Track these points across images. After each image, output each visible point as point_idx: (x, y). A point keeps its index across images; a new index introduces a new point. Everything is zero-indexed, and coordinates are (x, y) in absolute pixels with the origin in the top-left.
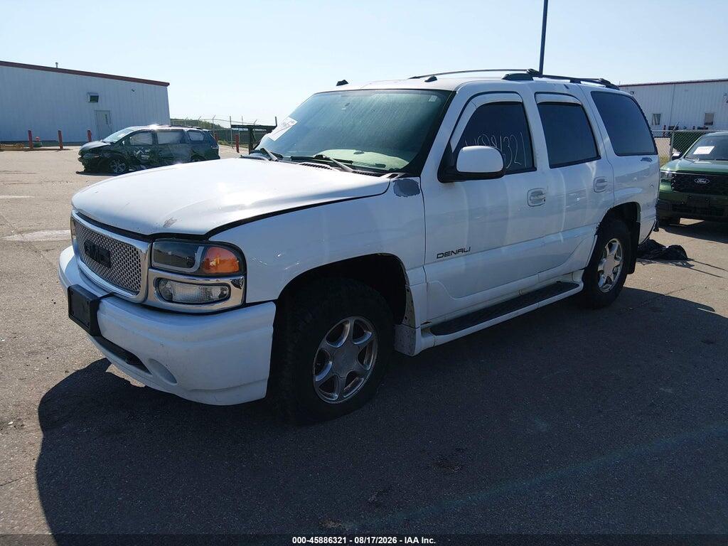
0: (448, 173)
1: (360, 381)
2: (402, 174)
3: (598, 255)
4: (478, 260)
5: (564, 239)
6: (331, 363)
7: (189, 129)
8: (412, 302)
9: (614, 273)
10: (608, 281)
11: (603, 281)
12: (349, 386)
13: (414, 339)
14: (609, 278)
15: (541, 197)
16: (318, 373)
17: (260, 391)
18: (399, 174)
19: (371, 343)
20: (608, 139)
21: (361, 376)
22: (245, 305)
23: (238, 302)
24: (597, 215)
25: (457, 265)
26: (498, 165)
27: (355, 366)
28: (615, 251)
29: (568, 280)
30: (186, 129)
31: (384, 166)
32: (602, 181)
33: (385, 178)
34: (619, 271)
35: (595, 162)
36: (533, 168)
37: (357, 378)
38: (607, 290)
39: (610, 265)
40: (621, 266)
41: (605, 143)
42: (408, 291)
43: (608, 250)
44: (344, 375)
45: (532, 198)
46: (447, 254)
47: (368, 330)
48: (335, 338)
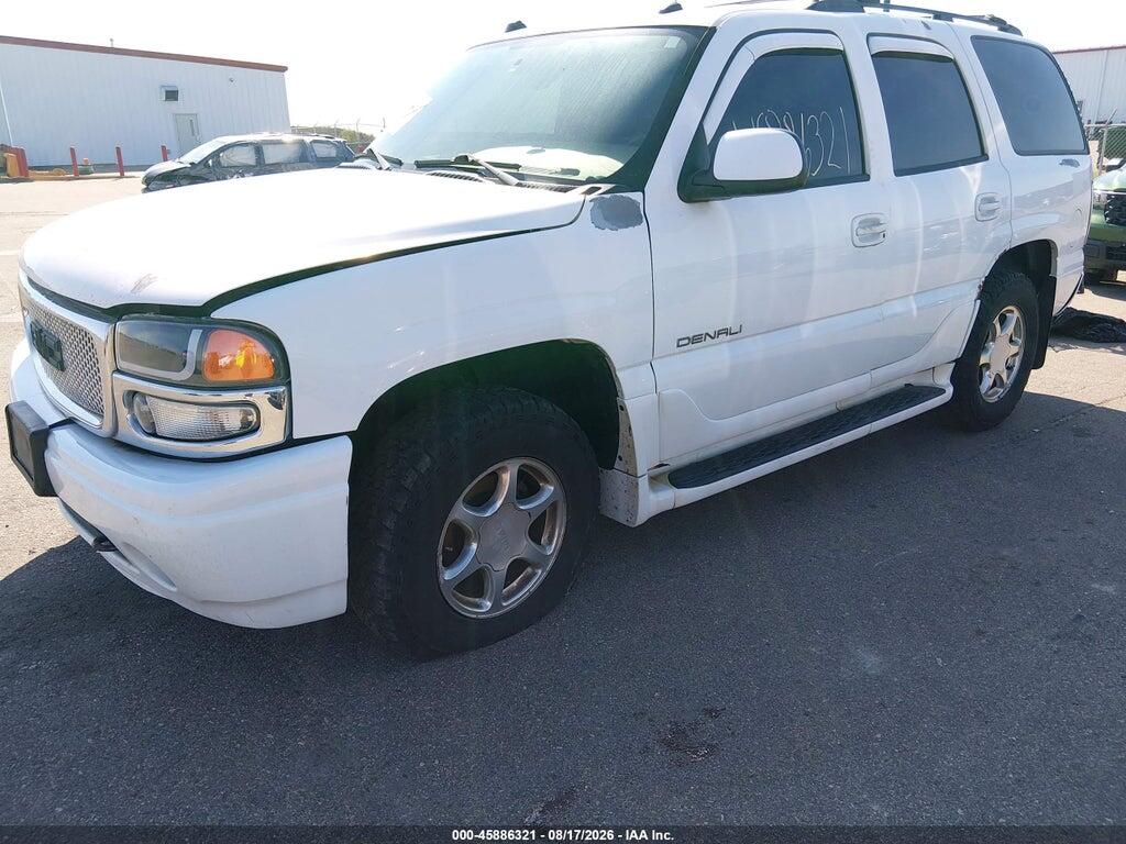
0: (698, 184)
1: (535, 574)
2: (609, 186)
3: (980, 336)
4: (754, 349)
5: (918, 308)
6: (474, 546)
7: (312, 139)
8: (630, 428)
9: (1008, 368)
10: (998, 382)
11: (987, 381)
12: (515, 584)
13: (635, 496)
14: (998, 376)
15: (878, 229)
16: (448, 564)
17: (333, 602)
18: (605, 187)
19: (554, 506)
20: (1001, 126)
21: (535, 566)
22: (290, 443)
23: (279, 438)
24: (981, 264)
25: (716, 359)
26: (791, 165)
27: (524, 548)
28: (1010, 329)
29: (927, 381)
30: (308, 139)
31: (576, 172)
32: (991, 200)
33: (576, 195)
34: (1017, 364)
35: (979, 165)
36: (864, 176)
37: (529, 570)
38: (994, 399)
39: (1001, 353)
40: (1021, 354)
41: (996, 131)
42: (622, 409)
43: (998, 326)
44: (502, 567)
45: (861, 232)
46: (696, 339)
47: (547, 482)
48: (482, 499)
